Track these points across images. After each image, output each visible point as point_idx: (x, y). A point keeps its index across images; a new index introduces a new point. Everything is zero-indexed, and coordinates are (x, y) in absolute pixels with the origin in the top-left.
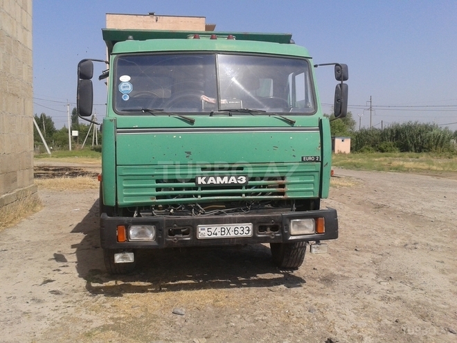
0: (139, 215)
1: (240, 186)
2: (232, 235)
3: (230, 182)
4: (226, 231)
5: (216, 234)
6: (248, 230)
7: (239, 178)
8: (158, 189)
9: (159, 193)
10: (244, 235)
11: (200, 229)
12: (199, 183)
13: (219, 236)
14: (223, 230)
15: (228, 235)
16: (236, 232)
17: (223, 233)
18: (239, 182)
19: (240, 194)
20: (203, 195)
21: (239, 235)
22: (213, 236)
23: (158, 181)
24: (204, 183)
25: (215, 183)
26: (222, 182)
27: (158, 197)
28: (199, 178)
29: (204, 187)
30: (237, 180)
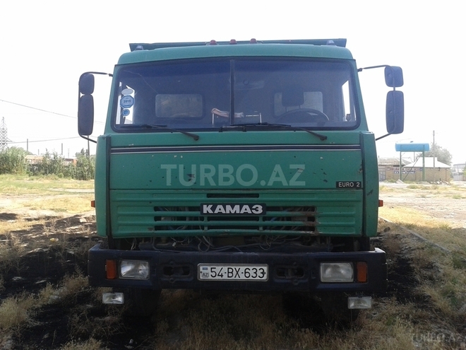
0: (137, 248)
1: (255, 218)
2: (243, 277)
3: (242, 212)
4: (235, 273)
5: (222, 276)
6: (263, 273)
7: (254, 207)
8: (157, 218)
9: (158, 222)
10: (258, 278)
11: (201, 268)
12: (205, 212)
13: (225, 277)
14: (230, 270)
15: (237, 278)
16: (247, 275)
17: (230, 275)
18: (254, 211)
19: (257, 227)
20: (210, 227)
21: (251, 278)
22: (217, 278)
23: (156, 209)
24: (211, 212)
25: (224, 212)
26: (233, 212)
27: (157, 228)
28: (205, 206)
29: (211, 217)
30: (251, 209)
